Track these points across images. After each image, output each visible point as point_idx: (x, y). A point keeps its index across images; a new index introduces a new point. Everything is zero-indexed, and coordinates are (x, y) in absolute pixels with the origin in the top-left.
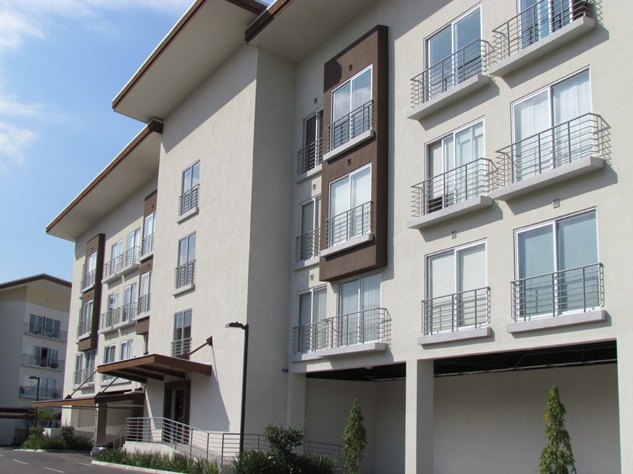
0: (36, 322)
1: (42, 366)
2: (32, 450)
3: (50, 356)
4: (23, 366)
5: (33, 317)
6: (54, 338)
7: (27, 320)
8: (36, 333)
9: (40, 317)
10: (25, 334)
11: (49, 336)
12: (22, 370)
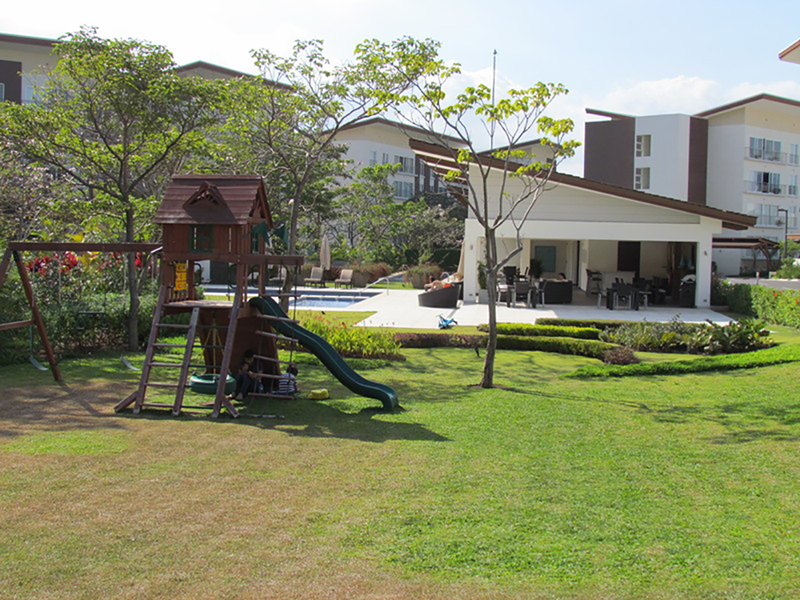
0: (756, 146)
1: (764, 192)
2: (786, 280)
3: (771, 181)
4: (746, 193)
5: (752, 139)
6: (774, 161)
7: (747, 144)
8: (756, 157)
9: (760, 140)
10: (746, 159)
11: (769, 159)
12: (745, 197)
